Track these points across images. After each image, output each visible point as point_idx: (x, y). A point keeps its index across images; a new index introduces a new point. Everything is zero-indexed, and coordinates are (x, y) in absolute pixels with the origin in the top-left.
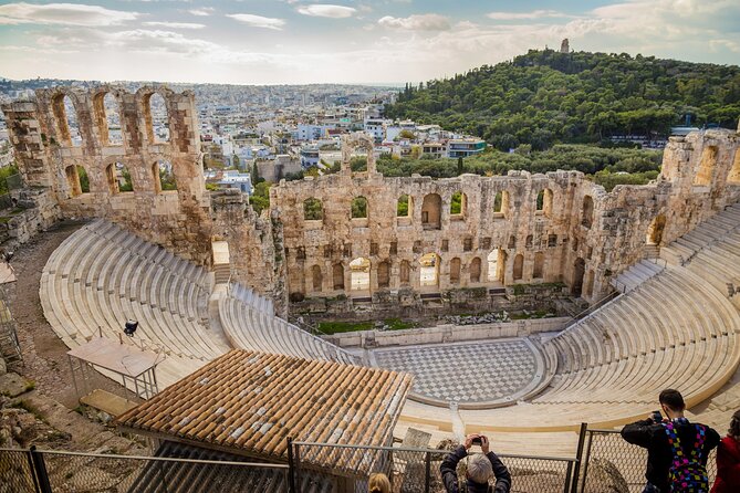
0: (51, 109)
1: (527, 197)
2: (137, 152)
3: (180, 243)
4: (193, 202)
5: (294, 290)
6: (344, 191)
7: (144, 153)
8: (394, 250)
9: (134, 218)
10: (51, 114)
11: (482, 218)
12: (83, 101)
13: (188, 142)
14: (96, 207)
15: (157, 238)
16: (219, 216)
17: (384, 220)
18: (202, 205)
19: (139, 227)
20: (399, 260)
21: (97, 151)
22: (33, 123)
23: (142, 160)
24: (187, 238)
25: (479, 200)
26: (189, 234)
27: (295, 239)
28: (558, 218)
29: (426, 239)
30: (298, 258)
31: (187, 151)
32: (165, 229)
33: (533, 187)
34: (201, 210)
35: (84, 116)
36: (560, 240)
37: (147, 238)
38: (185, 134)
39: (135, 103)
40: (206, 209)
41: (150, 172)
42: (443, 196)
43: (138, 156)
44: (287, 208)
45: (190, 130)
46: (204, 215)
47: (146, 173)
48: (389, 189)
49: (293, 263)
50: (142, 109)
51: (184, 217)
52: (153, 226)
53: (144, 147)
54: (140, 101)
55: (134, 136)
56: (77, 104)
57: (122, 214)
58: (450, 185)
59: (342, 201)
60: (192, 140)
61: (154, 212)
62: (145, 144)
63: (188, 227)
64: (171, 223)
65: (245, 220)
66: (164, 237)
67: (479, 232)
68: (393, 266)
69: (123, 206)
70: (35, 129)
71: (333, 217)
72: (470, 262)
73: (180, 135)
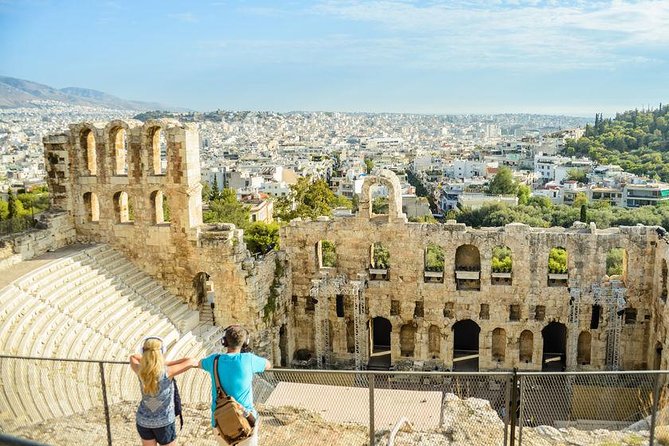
0: (78, 141)
1: (591, 257)
2: (138, 181)
3: (169, 277)
4: (183, 235)
5: (302, 346)
6: (360, 235)
7: (143, 182)
8: (419, 310)
9: (132, 247)
10: (78, 146)
11: (533, 279)
12: (100, 134)
13: (181, 174)
14: (102, 233)
15: (151, 269)
16: (205, 251)
17: (407, 273)
18: (190, 238)
19: (136, 257)
20: (426, 324)
21: (107, 179)
22: (63, 154)
23: (141, 190)
24: (175, 272)
25: (528, 256)
26: (178, 268)
27: (305, 287)
28: (637, 287)
29: (459, 300)
30: (307, 309)
31: (180, 183)
32: (157, 260)
33: (598, 244)
34: (189, 244)
35: (100, 147)
36: (640, 316)
37: (141, 268)
38: (179, 166)
39: (141, 135)
40: (194, 243)
41: (148, 201)
42: (480, 249)
43: (138, 186)
44: (297, 250)
45: (183, 162)
46: (191, 249)
47: (144, 203)
48: (413, 236)
49: (302, 314)
50: (145, 141)
51: (173, 250)
52: (147, 256)
53: (144, 177)
54: (144, 133)
55: (137, 167)
56: (97, 136)
57: (123, 242)
58: (490, 236)
59: (357, 247)
60: (184, 171)
61: (149, 242)
62: (145, 174)
63: (177, 260)
64: (161, 255)
65: (230, 258)
66: (156, 269)
67: (529, 297)
68: (419, 331)
69: (123, 234)
70: (63, 159)
71: (347, 265)
72: (518, 335)
73: (175, 167)
